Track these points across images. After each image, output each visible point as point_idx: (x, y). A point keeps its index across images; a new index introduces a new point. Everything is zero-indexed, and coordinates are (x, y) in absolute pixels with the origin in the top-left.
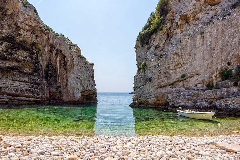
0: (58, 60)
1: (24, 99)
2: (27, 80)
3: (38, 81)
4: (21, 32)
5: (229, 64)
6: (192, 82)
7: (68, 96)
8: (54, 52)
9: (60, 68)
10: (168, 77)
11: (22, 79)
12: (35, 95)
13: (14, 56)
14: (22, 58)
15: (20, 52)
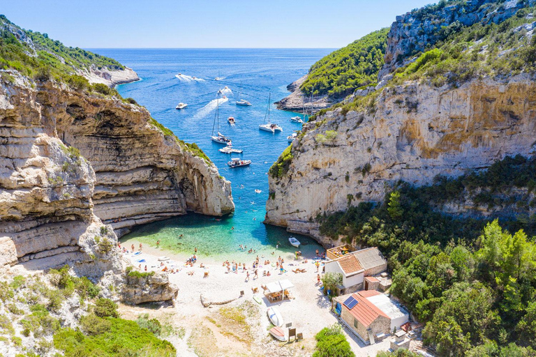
0: (195, 178)
1: (168, 214)
2: (167, 197)
3: (177, 196)
4: (164, 161)
5: (320, 209)
6: (302, 215)
7: (207, 210)
8: (191, 171)
9: (198, 184)
10: (289, 208)
11: (162, 197)
12: (176, 210)
13: (156, 179)
14: (161, 179)
15: (160, 175)
